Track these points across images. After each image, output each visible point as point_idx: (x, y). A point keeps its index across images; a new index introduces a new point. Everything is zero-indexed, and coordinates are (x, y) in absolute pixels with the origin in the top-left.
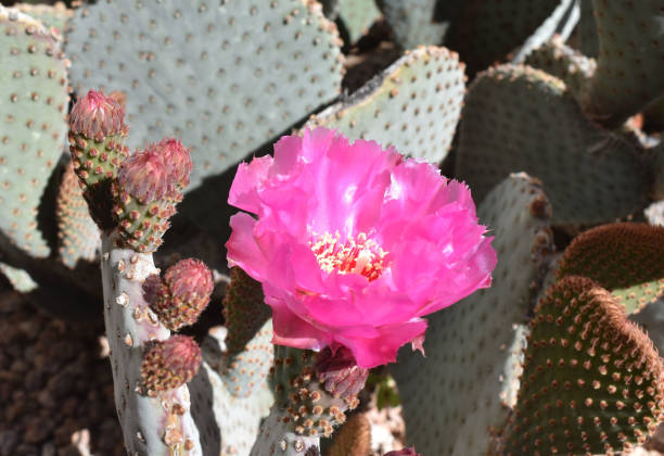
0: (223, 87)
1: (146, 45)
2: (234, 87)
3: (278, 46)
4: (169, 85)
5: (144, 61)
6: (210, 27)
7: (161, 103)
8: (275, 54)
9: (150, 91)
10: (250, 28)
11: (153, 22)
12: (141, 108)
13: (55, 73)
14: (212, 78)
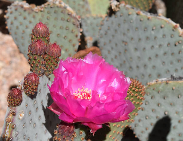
0: (150, 65)
1: (125, 39)
2: (154, 67)
3: (172, 54)
4: (131, 58)
5: (123, 45)
6: (148, 38)
7: (128, 65)
8: (171, 58)
9: (124, 59)
10: (162, 43)
11: (128, 30)
12: (121, 65)
13: (74, 32)
14: (146, 60)
